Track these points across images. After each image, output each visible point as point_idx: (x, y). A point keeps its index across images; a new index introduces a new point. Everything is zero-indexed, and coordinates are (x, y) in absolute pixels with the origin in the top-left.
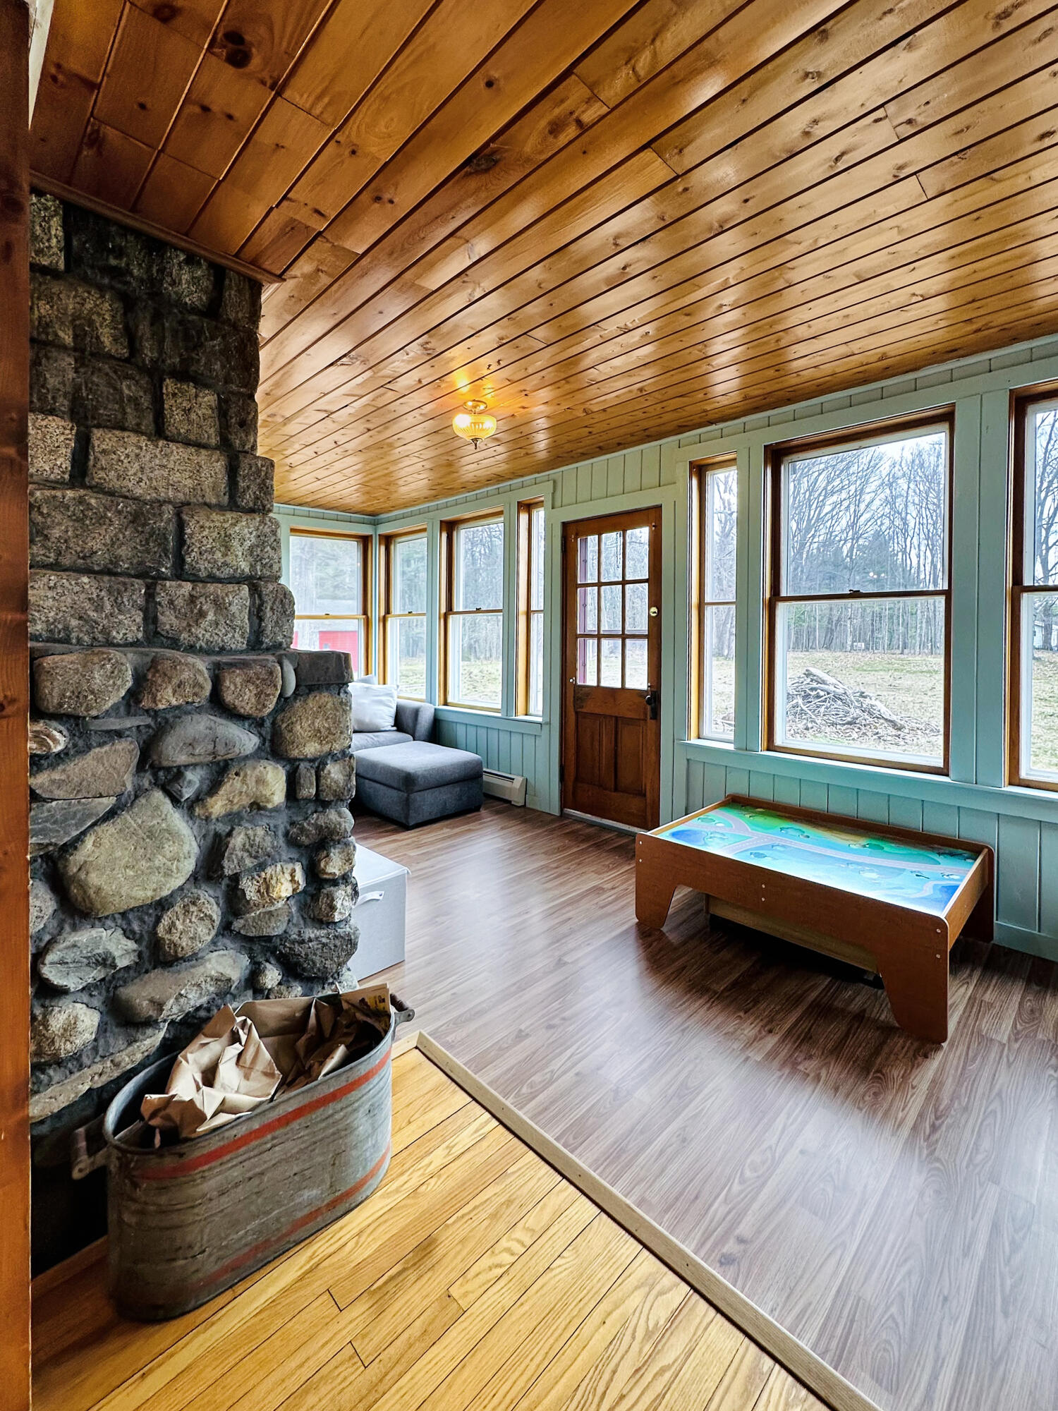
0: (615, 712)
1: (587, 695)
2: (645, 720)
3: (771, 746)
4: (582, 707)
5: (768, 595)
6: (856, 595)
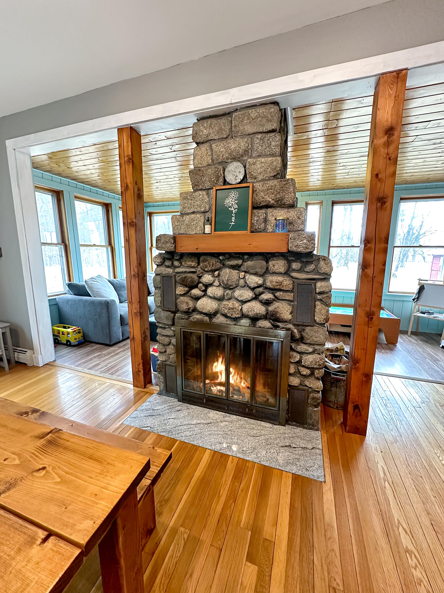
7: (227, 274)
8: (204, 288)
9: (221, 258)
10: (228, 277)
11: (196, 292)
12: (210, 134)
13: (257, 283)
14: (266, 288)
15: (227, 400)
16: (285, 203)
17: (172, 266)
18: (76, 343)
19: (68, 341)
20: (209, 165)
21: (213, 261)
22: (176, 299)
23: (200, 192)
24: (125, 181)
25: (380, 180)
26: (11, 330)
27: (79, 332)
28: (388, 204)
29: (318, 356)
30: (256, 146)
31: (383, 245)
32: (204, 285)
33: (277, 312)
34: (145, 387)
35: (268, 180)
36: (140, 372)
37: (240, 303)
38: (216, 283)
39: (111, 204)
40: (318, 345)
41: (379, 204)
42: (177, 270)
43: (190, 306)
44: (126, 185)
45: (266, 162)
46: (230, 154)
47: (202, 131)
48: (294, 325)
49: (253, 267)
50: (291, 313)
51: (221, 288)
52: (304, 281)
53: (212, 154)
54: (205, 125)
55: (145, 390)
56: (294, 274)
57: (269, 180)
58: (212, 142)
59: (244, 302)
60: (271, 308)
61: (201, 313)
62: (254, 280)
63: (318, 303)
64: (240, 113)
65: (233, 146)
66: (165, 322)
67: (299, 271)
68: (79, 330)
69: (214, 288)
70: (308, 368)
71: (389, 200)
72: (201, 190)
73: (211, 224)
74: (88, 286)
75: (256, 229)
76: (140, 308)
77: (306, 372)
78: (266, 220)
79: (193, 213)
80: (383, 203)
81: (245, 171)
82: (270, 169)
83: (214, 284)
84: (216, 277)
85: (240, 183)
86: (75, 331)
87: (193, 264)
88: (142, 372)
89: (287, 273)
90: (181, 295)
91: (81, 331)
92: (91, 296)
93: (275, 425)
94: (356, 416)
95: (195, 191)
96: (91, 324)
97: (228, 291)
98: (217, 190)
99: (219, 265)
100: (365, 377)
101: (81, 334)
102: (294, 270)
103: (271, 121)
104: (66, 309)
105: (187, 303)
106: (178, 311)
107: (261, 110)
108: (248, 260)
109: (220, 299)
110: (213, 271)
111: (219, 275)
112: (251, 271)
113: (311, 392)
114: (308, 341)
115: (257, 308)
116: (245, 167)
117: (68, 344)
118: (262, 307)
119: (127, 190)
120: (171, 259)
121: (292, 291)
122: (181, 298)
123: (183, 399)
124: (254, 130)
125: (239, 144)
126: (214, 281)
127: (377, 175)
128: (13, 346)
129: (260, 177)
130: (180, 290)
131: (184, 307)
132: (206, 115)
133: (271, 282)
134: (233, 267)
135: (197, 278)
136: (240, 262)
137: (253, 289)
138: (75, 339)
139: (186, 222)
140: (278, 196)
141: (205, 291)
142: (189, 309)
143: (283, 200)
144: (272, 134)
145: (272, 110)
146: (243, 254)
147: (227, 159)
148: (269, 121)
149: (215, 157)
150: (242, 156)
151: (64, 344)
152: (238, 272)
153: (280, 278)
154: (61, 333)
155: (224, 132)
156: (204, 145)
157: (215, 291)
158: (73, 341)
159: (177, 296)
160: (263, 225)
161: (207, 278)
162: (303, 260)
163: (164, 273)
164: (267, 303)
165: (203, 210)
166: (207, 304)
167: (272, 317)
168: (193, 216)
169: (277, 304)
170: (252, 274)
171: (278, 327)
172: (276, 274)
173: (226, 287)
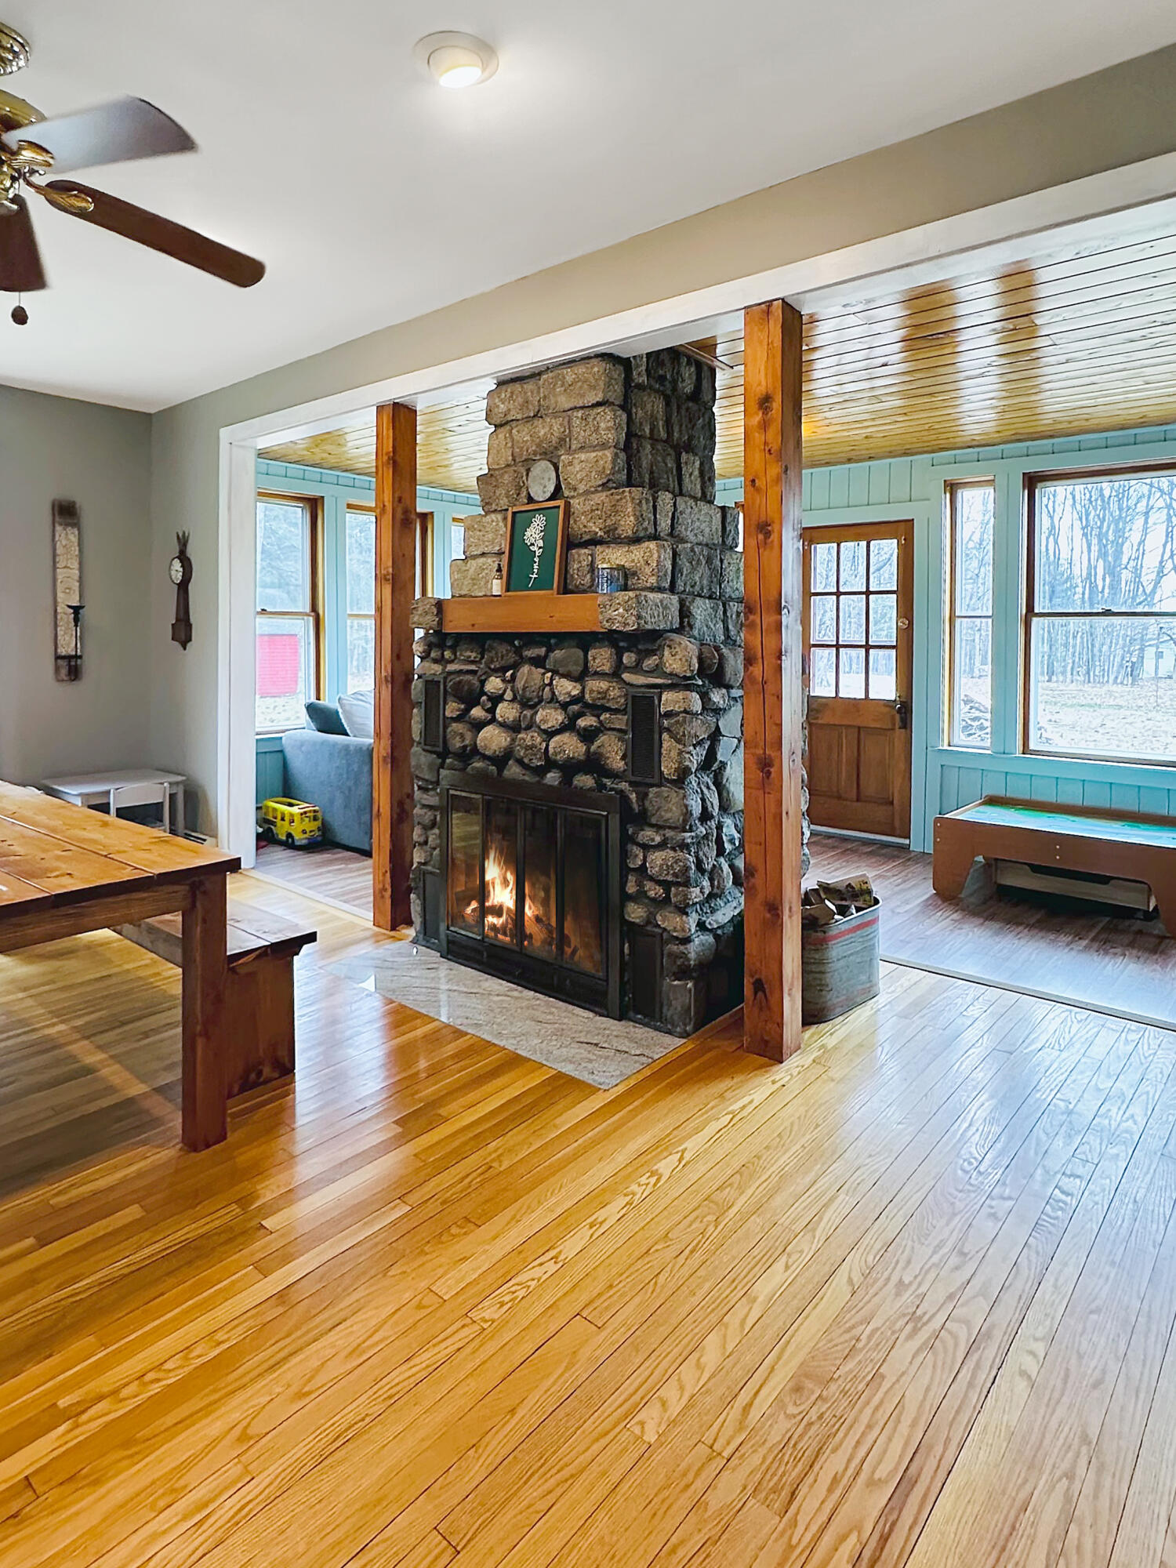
0: (858, 722)
1: (825, 705)
2: (893, 729)
3: (1026, 749)
4: (817, 718)
5: (1024, 612)
6: (1107, 613)
7: (526, 675)
8: (489, 705)
9: (516, 643)
10: (526, 682)
11: (477, 712)
12: (509, 410)
13: (569, 693)
14: (586, 705)
15: (521, 953)
16: (620, 535)
17: (442, 660)
18: (304, 842)
19: (289, 835)
20: (508, 466)
21: (503, 648)
22: (445, 728)
23: (493, 516)
25: (758, 490)
26: (185, 792)
27: (315, 819)
28: (774, 537)
29: (672, 854)
30: (575, 430)
31: (774, 618)
32: (490, 699)
33: (601, 755)
34: (393, 928)
35: (593, 493)
36: (385, 890)
37: (544, 736)
38: (508, 695)
39: (432, 513)
40: (670, 828)
41: (761, 537)
42: (451, 667)
43: (467, 742)
45: (587, 461)
46: (538, 445)
47: (498, 407)
48: (631, 784)
49: (564, 662)
50: (624, 758)
51: (517, 706)
52: (643, 690)
53: (513, 446)
54: (503, 396)
55: (392, 933)
56: (626, 676)
57: (596, 491)
58: (514, 424)
59: (550, 734)
60: (594, 747)
61: (485, 757)
62: (566, 688)
63: (665, 736)
64: (551, 375)
65: (542, 433)
66: (427, 777)
67: (637, 668)
68: (315, 811)
69: (505, 704)
70: (659, 883)
71: (776, 527)
72: (494, 511)
73: (501, 578)
74: (344, 711)
75: (577, 587)
76: (393, 747)
77: (654, 891)
78: (592, 567)
79: (483, 554)
80: (768, 534)
81: (558, 476)
82: (593, 473)
83: (505, 697)
84: (509, 682)
85: (550, 499)
86: (305, 813)
87: (473, 655)
88: (389, 890)
89: (616, 674)
90: (454, 720)
91: (319, 815)
92: (347, 735)
93: (601, 1015)
94: (761, 1009)
95: (487, 513)
96: (339, 801)
97: (526, 712)
98: (514, 513)
99: (512, 658)
100: (769, 911)
101: (318, 823)
102: (628, 669)
103: (595, 389)
104: (298, 764)
105: (462, 736)
106: (450, 753)
107: (581, 369)
108: (558, 646)
109: (514, 728)
110: (504, 670)
111: (513, 677)
112: (561, 670)
113: (668, 942)
114: (654, 821)
115: (569, 746)
116: (557, 469)
117: (289, 844)
118: (580, 745)
119: (383, 514)
120: (441, 646)
121: (624, 712)
122: (454, 725)
123: (449, 952)
124: (571, 405)
125: (551, 426)
126: (505, 691)
127: (753, 481)
128: (186, 828)
129: (582, 488)
130: (452, 708)
131: (456, 744)
132: (506, 378)
133: (592, 693)
134: (538, 662)
135: (477, 684)
136: (542, 651)
137: (564, 706)
138: (304, 832)
139: (472, 572)
140: (609, 522)
141: (492, 711)
142: (465, 747)
143: (616, 529)
144: (600, 409)
145: (596, 369)
146: (547, 636)
147: (535, 454)
148: (593, 387)
149: (516, 450)
150: (556, 448)
151: (280, 843)
152: (543, 671)
153: (603, 685)
154: (279, 818)
155: (530, 407)
156: (504, 428)
157: (506, 711)
158: (299, 838)
159: (447, 721)
160: (588, 576)
161: (494, 684)
162: (640, 647)
163: (428, 673)
164: (588, 736)
165: (496, 549)
166: (492, 739)
167: (593, 764)
168: (482, 560)
169: (602, 739)
170: (563, 676)
171: (604, 786)
172: (598, 675)
173: (528, 703)
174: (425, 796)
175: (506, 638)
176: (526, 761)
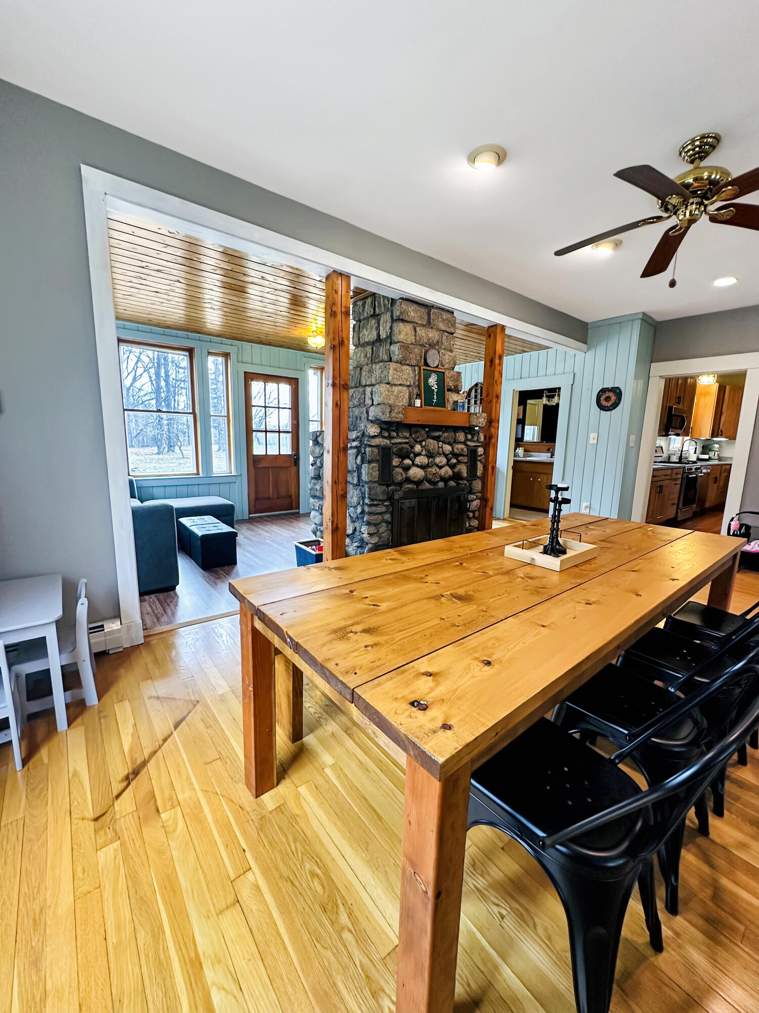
0: (276, 465)
1: (262, 458)
7: (432, 444)
8: (413, 458)
9: (427, 429)
10: (431, 447)
11: (407, 462)
12: (415, 317)
13: (449, 450)
14: (454, 455)
17: (390, 438)
20: (413, 344)
21: (421, 432)
22: (392, 471)
23: (408, 367)
24: (340, 334)
29: (478, 501)
30: (444, 340)
32: (414, 455)
33: (461, 472)
35: (451, 370)
37: (438, 469)
38: (424, 453)
40: (478, 493)
42: (394, 441)
43: (403, 476)
44: (340, 340)
45: (451, 356)
46: (429, 341)
47: (410, 312)
48: (468, 480)
49: (447, 438)
50: (466, 472)
51: (426, 457)
52: (473, 448)
53: (415, 335)
54: (412, 308)
56: (469, 443)
58: (415, 324)
59: (441, 467)
60: (456, 470)
61: (411, 482)
62: (447, 448)
63: (478, 462)
65: (431, 335)
66: (380, 498)
67: (471, 440)
69: (422, 457)
72: (408, 365)
73: (421, 399)
77: (471, 515)
78: (449, 400)
79: (401, 385)
81: (439, 358)
82: (452, 362)
83: (422, 453)
84: (423, 447)
85: (436, 367)
87: (407, 435)
89: (464, 443)
90: (397, 467)
95: (403, 365)
97: (431, 459)
98: (420, 369)
99: (425, 436)
102: (468, 440)
105: (400, 473)
106: (393, 483)
107: (448, 315)
108: (444, 432)
109: (424, 467)
110: (422, 441)
111: (425, 445)
112: (446, 441)
114: (473, 491)
115: (446, 471)
116: (439, 355)
118: (451, 470)
119: (342, 345)
120: (389, 430)
121: (467, 456)
122: (396, 469)
124: (443, 329)
125: (434, 334)
126: (422, 451)
129: (446, 366)
130: (396, 461)
131: (397, 479)
132: (410, 298)
133: (458, 449)
134: (435, 438)
135: (409, 448)
136: (439, 433)
137: (446, 456)
139: (395, 393)
140: (456, 383)
141: (414, 460)
142: (402, 479)
146: (442, 427)
147: (427, 344)
148: (452, 325)
149: (418, 338)
150: (436, 345)
152: (438, 442)
153: (461, 446)
155: (424, 320)
156: (408, 324)
157: (422, 460)
159: (393, 468)
161: (418, 448)
162: (473, 432)
163: (382, 444)
164: (452, 467)
165: (408, 383)
166: (416, 473)
167: (457, 477)
168: (400, 388)
169: (459, 467)
170: (446, 443)
171: (460, 484)
172: (460, 443)
173: (430, 455)
174: (378, 509)
175: (423, 427)
176: (433, 480)
